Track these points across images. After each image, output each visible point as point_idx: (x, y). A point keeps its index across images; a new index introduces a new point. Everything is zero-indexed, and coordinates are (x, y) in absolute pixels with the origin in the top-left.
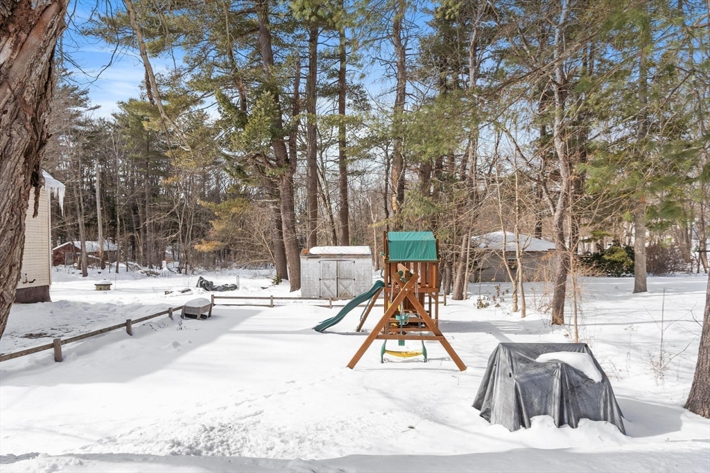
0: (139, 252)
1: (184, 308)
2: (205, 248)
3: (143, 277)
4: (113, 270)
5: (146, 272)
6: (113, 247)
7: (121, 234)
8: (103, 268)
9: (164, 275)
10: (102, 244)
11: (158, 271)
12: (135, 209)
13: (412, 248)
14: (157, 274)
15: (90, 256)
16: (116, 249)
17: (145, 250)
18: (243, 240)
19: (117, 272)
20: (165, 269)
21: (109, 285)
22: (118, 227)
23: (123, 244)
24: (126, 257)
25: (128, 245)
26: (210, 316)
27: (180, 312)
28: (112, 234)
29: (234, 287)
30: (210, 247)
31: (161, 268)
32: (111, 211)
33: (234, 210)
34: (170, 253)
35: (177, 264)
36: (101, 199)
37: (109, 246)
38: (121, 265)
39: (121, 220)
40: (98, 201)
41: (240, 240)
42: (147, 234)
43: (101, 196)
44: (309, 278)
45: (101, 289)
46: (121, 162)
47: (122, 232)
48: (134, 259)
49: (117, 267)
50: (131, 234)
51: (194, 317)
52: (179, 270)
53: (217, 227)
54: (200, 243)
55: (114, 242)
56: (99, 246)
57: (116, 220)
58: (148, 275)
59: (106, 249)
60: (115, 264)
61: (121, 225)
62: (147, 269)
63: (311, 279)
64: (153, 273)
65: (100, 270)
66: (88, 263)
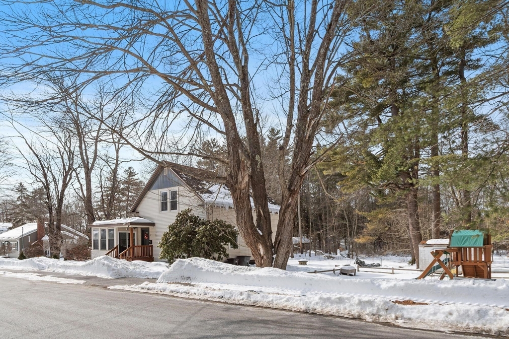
0: (323, 243)
1: (341, 270)
2: (361, 240)
3: (325, 259)
4: (308, 254)
5: (327, 256)
6: (307, 240)
7: (312, 232)
8: (302, 253)
9: (338, 259)
10: (301, 239)
11: (334, 256)
12: (320, 216)
13: (467, 239)
14: (334, 258)
15: (295, 246)
16: (309, 242)
17: (326, 242)
18: (394, 235)
19: (310, 256)
20: (339, 255)
21: (306, 262)
22: (310, 228)
23: (313, 239)
24: (315, 247)
25: (316, 240)
26: (355, 275)
27: (339, 272)
28: (306, 233)
29: (379, 265)
30: (364, 240)
31: (336, 254)
32: (306, 218)
33: (380, 216)
34: (344, 244)
35: (347, 252)
36: (301, 212)
37: (305, 240)
38: (313, 252)
39: (312, 223)
40: (299, 213)
41: (391, 235)
42: (328, 232)
43: (300, 210)
44: (425, 259)
45: (302, 264)
46: (312, 185)
47: (312, 231)
48: (320, 248)
49: (310, 253)
50: (318, 232)
51: (346, 274)
52: (348, 256)
53: (370, 227)
54: (359, 238)
55: (308, 238)
56: (300, 240)
57: (309, 224)
58: (328, 258)
59: (303, 242)
60: (309, 251)
61: (312, 227)
62: (327, 255)
63: (427, 260)
64: (331, 257)
65: (300, 254)
66: (294, 251)
